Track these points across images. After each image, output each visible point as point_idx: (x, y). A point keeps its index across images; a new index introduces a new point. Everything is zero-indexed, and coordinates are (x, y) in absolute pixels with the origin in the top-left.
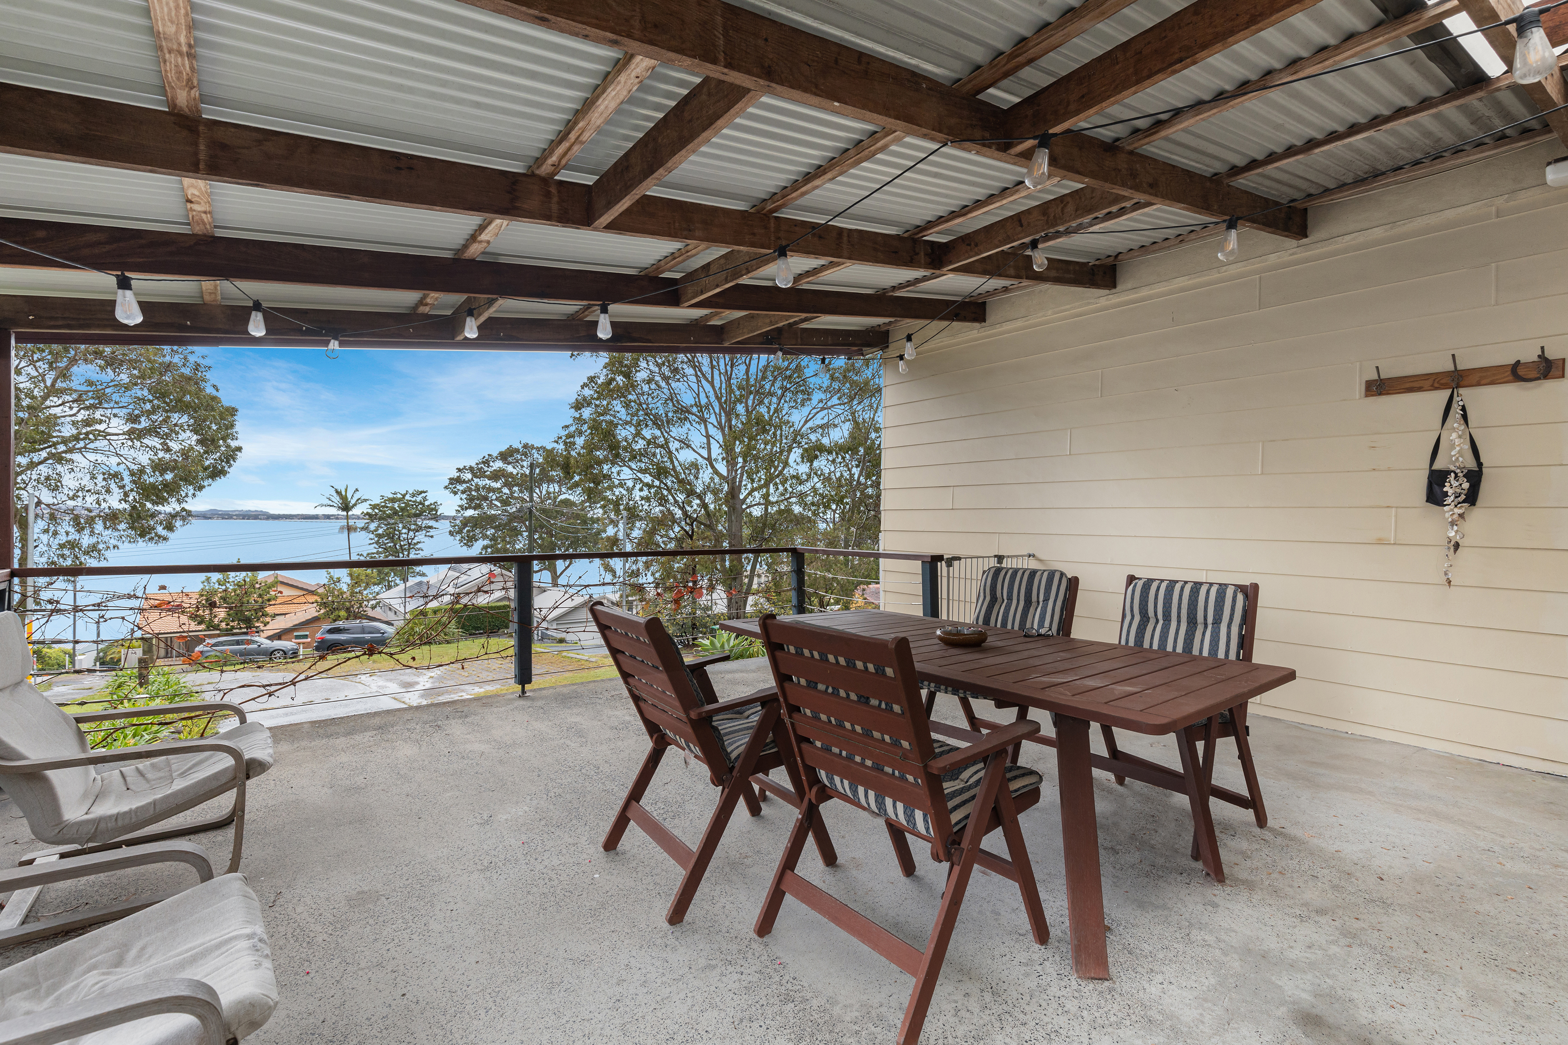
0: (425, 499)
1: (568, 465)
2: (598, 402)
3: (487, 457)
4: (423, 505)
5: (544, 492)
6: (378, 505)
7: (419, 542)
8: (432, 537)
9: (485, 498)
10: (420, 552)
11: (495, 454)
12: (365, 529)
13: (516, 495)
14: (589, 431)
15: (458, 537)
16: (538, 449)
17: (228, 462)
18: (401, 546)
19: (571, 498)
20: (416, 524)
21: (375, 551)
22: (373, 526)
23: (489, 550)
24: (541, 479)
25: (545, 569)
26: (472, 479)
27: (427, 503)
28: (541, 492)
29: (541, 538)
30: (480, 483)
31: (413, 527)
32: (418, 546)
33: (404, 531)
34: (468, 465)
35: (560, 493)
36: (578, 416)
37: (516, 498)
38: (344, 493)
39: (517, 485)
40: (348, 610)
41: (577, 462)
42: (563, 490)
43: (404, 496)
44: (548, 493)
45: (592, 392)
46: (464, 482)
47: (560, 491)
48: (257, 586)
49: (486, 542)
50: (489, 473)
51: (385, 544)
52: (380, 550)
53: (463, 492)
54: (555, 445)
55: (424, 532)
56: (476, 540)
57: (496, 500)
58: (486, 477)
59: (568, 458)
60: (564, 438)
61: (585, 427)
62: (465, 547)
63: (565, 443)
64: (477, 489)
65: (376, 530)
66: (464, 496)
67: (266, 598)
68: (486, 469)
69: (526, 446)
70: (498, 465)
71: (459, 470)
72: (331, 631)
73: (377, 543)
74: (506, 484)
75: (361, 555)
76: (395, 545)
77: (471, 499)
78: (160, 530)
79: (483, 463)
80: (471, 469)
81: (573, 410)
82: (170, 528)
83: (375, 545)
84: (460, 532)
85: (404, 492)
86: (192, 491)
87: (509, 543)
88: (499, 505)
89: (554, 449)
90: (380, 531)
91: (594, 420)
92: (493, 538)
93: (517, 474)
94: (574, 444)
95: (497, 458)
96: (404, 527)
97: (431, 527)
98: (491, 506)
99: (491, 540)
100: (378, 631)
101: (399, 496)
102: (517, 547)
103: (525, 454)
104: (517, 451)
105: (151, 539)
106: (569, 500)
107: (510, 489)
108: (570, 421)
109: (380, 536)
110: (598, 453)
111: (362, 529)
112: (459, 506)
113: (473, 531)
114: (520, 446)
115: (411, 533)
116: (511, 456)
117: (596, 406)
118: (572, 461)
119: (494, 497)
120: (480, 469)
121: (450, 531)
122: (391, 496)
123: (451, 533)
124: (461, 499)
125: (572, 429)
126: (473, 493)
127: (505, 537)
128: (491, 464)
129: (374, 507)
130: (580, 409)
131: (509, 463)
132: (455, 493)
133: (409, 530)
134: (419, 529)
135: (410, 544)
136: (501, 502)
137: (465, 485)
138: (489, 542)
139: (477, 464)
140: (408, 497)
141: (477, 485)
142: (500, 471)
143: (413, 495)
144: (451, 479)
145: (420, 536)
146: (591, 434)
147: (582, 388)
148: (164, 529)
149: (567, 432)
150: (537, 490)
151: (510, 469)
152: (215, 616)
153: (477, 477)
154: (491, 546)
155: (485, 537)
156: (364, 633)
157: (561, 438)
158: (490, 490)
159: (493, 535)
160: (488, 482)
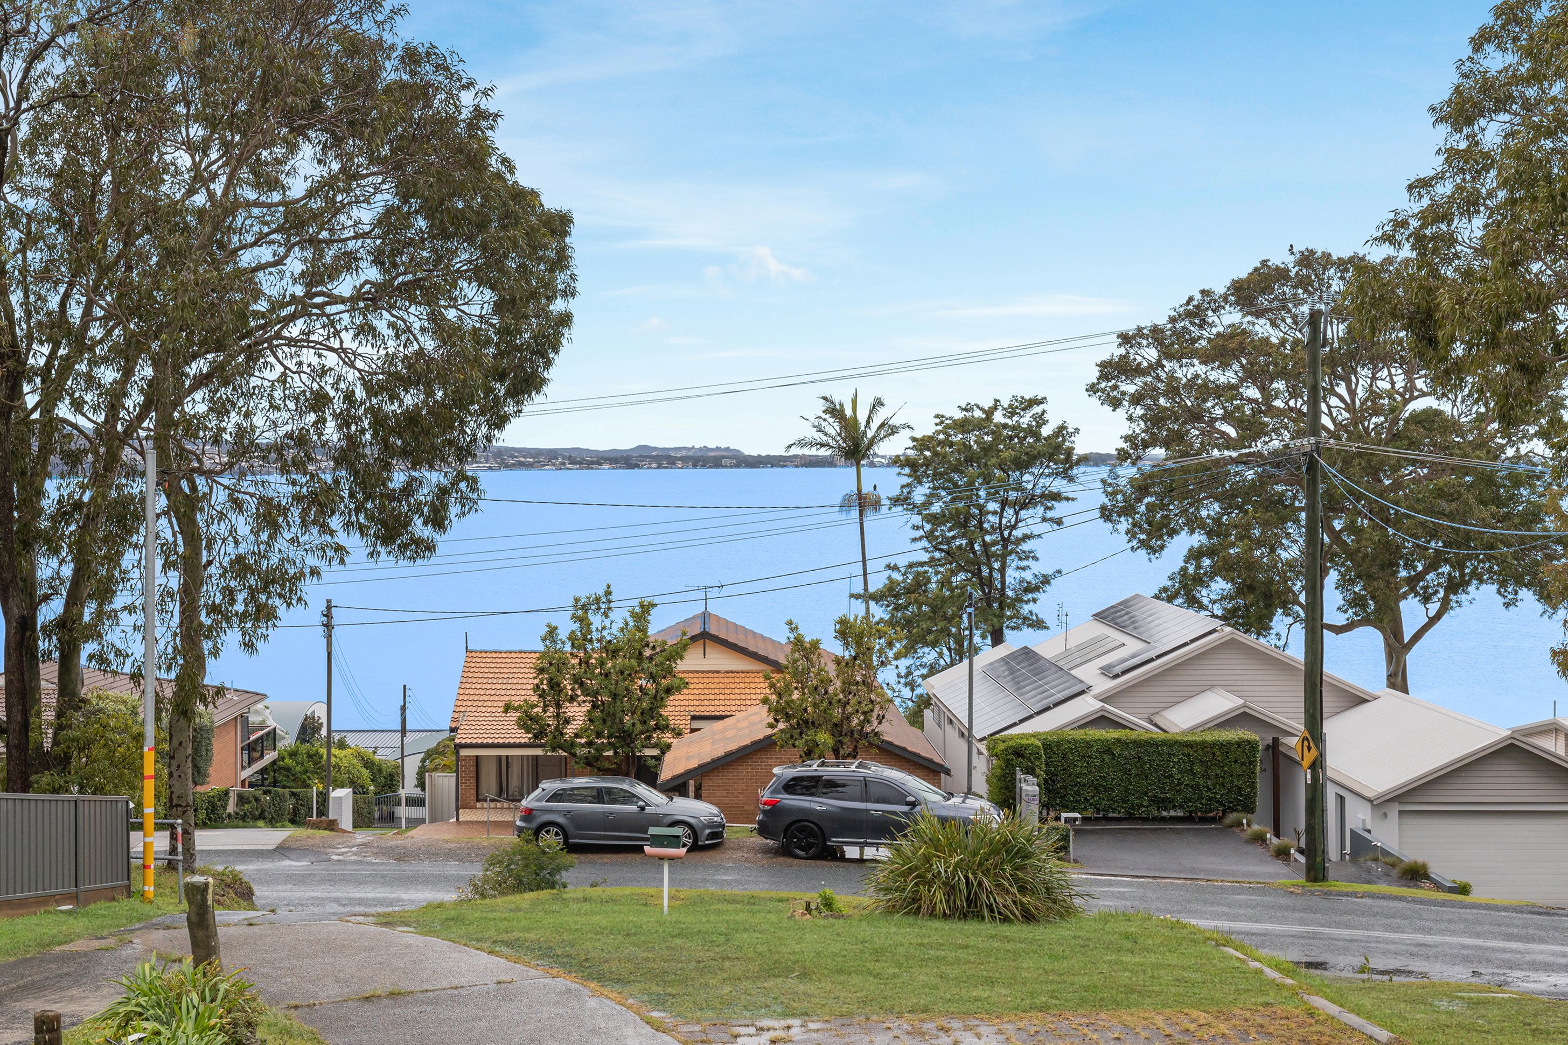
0: (1041, 420)
1: (1430, 316)
2: (1531, 92)
3: (1198, 296)
4: (1036, 435)
5: (1360, 393)
6: (931, 438)
7: (1026, 537)
8: (1059, 522)
9: (1196, 416)
10: (1030, 562)
11: (1220, 288)
12: (900, 501)
13: (1278, 403)
14: (1502, 194)
15: (1124, 524)
16: (1342, 265)
17: (544, 355)
18: (985, 545)
19: (1446, 407)
20: (1019, 488)
21: (925, 557)
22: (920, 494)
23: (1206, 562)
24: (1351, 355)
25: (1366, 622)
26: (1159, 364)
27: (1046, 431)
28: (1352, 393)
29: (1351, 528)
30: (1179, 374)
31: (1013, 495)
32: (1025, 547)
33: (993, 506)
34: (1146, 323)
35: (1410, 393)
36: (1463, 145)
37: (1280, 413)
38: (848, 412)
39: (1282, 374)
40: (837, 729)
41: (1461, 302)
42: (1420, 384)
43: (989, 413)
44: (1374, 395)
45: (1511, 58)
46: (1138, 371)
47: (1410, 387)
48: (647, 652)
49: (1198, 539)
50: (1204, 343)
51: (948, 541)
52: (937, 555)
53: (1136, 400)
54: (1386, 250)
55: (1040, 510)
56: (1173, 533)
57: (1223, 419)
58: (1193, 354)
59: (1430, 291)
60: (1414, 223)
61: (1490, 179)
62: (1142, 553)
63: (1419, 241)
64: (1173, 389)
65: (928, 504)
66: (1139, 411)
67: (664, 682)
68: (1195, 331)
69: (1307, 259)
70: (1231, 317)
71: (1125, 339)
72: (792, 786)
73: (929, 536)
74: (1250, 375)
75: (895, 568)
76: (971, 543)
77: (1155, 419)
78: (419, 528)
79: (1189, 315)
80: (1156, 333)
81: (1444, 129)
82: (438, 520)
83: (925, 543)
84: (1128, 510)
85: (988, 404)
86: (484, 429)
87: (1259, 543)
88: (1232, 432)
89: (1389, 260)
90: (936, 508)
91: (1520, 155)
92: (1215, 529)
93: (1283, 342)
94: (1450, 240)
95: (1225, 298)
96: (991, 497)
97: (1056, 497)
98: (1211, 437)
99: (1209, 534)
100: (897, 795)
101: (978, 414)
102: (1284, 555)
103: (1303, 283)
104: (1281, 274)
105: (404, 547)
106: (1438, 413)
107: (1262, 389)
108: (1431, 164)
109: (934, 519)
110: (1536, 267)
111: (896, 501)
112: (1127, 438)
113: (1163, 507)
114: (1289, 261)
115: (1009, 512)
116: (1263, 292)
117: (1528, 106)
118: (1445, 302)
119: (1219, 412)
120: (1179, 335)
121: (1103, 508)
122: (959, 415)
123: (1106, 514)
124: (1130, 419)
125: (1444, 189)
126: (1162, 401)
127: (1248, 527)
128: (1211, 317)
129: (922, 443)
130: (1470, 121)
131: (1259, 314)
132: (1115, 404)
133: (1004, 503)
134: (1027, 502)
135: (1006, 541)
136: (1238, 423)
137: (1139, 381)
138: (1204, 539)
139: (1173, 320)
140: (998, 417)
141: (1171, 377)
142: (1232, 336)
143: (1011, 411)
144: (1103, 365)
145: (1031, 519)
146: (1512, 202)
147: (1477, 47)
148: (425, 523)
149: (1426, 202)
150: (1342, 389)
151: (1262, 328)
152: (567, 721)
153: (1170, 357)
154: (1210, 552)
155: (1194, 524)
156: (867, 800)
157: (1404, 224)
158: (1205, 390)
159: (1217, 520)
160: (1200, 369)
